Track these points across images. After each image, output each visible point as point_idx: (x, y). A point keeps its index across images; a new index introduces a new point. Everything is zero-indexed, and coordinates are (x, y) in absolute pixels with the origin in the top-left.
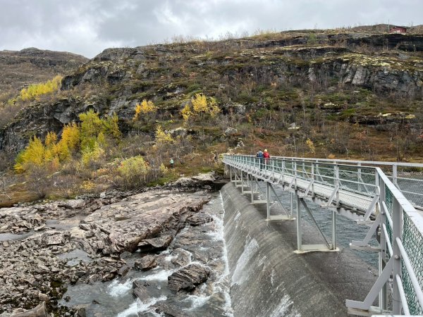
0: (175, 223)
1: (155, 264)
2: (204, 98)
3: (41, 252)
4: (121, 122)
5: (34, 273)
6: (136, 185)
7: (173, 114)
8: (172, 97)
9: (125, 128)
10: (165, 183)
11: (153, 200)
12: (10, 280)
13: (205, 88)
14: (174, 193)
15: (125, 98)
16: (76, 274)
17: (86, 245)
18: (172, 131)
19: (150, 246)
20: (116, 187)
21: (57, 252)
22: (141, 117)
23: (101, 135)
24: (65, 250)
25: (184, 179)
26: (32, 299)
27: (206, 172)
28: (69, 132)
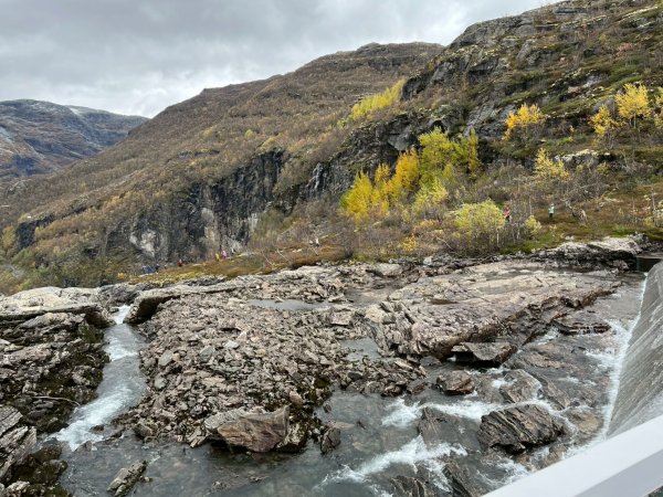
0: (528, 323)
1: (469, 387)
2: (643, 90)
3: (321, 333)
4: (482, 145)
5: (299, 361)
6: (482, 248)
7: (575, 125)
8: (577, 94)
9: (487, 154)
10: (533, 250)
11: (504, 277)
12: (268, 365)
13: (647, 71)
14: (547, 270)
15: (492, 103)
16: (350, 375)
17: (380, 334)
18: (569, 158)
19: (470, 354)
20: (450, 249)
21: (341, 337)
22: (516, 134)
23: (449, 166)
24: (352, 335)
25: (572, 245)
26: (282, 397)
27: (621, 234)
28: (406, 164)
